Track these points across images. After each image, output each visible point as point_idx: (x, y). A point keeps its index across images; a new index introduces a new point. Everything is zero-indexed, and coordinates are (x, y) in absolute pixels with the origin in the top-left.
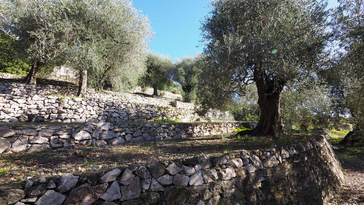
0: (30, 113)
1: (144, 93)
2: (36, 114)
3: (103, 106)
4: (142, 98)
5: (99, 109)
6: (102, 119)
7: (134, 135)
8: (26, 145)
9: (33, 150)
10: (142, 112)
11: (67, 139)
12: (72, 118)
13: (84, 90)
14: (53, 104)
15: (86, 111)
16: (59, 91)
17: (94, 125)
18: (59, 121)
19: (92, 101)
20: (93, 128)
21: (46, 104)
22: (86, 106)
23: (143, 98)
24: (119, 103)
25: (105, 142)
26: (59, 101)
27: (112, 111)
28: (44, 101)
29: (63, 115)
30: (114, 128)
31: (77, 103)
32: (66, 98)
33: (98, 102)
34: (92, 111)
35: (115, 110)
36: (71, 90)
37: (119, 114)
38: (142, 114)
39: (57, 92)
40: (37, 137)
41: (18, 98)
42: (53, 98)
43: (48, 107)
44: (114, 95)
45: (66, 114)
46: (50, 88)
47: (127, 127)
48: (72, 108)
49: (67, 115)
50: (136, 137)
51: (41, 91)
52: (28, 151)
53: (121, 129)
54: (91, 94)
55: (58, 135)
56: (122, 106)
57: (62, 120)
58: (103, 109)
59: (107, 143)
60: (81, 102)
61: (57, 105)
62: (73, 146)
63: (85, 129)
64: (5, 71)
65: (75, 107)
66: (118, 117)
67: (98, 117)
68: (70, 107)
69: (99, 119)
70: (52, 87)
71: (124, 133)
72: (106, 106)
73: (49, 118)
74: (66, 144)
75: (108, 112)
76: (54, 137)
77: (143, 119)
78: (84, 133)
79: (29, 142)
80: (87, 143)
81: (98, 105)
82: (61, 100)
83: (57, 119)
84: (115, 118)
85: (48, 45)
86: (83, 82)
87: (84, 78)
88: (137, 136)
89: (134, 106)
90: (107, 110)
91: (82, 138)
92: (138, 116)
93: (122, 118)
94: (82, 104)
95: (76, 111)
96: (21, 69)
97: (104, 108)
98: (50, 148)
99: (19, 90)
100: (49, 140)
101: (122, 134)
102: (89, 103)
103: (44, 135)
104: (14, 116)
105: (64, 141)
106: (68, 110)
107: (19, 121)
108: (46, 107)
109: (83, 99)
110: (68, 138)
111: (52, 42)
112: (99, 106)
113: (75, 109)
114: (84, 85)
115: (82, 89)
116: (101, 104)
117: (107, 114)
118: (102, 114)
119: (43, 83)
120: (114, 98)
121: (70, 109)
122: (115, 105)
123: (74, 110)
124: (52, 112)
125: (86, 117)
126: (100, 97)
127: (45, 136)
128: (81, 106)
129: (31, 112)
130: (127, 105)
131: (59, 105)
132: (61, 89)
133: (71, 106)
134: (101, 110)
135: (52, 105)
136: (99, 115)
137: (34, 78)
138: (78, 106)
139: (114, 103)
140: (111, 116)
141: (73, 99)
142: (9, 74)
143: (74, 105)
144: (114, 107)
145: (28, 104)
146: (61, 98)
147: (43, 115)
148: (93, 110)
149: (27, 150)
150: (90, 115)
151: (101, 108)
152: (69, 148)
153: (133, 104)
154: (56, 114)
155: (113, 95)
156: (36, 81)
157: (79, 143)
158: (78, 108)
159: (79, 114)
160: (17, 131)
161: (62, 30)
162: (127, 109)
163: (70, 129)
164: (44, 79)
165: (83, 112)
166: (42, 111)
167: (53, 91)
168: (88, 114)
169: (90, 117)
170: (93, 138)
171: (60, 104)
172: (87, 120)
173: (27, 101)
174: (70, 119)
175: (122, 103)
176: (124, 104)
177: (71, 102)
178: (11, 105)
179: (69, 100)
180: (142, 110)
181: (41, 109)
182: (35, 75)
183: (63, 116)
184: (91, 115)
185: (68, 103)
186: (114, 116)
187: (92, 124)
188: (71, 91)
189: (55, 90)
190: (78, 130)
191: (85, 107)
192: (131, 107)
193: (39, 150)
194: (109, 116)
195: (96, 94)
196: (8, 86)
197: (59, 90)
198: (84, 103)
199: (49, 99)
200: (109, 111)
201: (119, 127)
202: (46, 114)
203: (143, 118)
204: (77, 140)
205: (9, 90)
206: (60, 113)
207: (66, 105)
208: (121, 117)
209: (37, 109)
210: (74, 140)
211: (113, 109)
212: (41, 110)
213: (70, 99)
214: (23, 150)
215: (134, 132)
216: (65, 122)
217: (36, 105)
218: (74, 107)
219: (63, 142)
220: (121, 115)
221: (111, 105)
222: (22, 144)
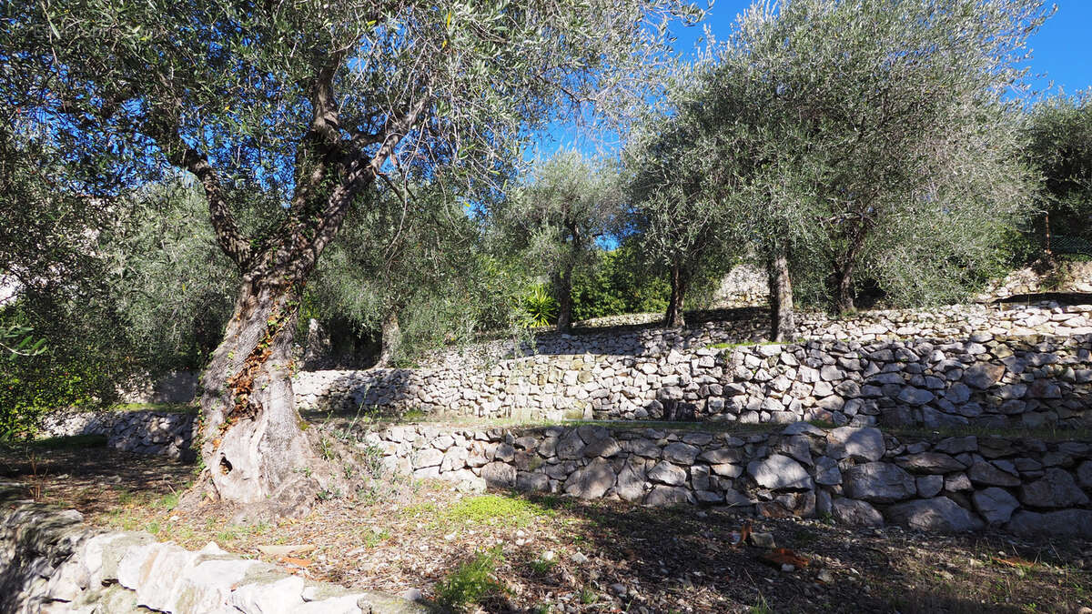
0: (668, 397)
1: (1059, 290)
2: (679, 400)
3: (856, 366)
4: (1047, 313)
5: (841, 377)
6: (858, 413)
7: (1029, 497)
8: (643, 483)
9: (657, 500)
10: (1060, 376)
11: (732, 479)
12: (762, 410)
13: (787, 320)
14: (710, 371)
15: (797, 384)
16: (729, 335)
17: (814, 436)
18: (731, 417)
19: (811, 349)
20: (812, 446)
21: (697, 371)
22: (797, 368)
23: (1053, 313)
24: (920, 347)
25: (875, 511)
26: (723, 361)
27: (897, 378)
28: (690, 363)
29: (736, 399)
30: (906, 452)
31: (768, 362)
32: (737, 350)
33: (836, 349)
34: (819, 384)
35: (908, 376)
36: (758, 325)
37: (933, 390)
38: (1063, 388)
39: (726, 336)
40: (660, 465)
41: (643, 363)
42: (709, 354)
43: (700, 380)
44: (901, 319)
45: (744, 398)
46: (709, 330)
47: (977, 452)
48: (756, 378)
49: (748, 400)
50: (1049, 509)
51: (694, 339)
52: (649, 500)
53: (942, 461)
54: (816, 328)
55: (709, 463)
56: (940, 356)
57: (736, 414)
58: (856, 376)
59: (885, 518)
60: (779, 356)
61: (719, 372)
62: (754, 504)
63: (784, 449)
64: (641, 310)
65: (765, 373)
66: (929, 404)
67: (843, 407)
68: (751, 375)
69: (846, 411)
70: (713, 327)
71: (962, 482)
72: (865, 361)
73: (705, 410)
74: (732, 497)
75: (876, 384)
76: (699, 468)
77: (1081, 414)
78: (786, 465)
79: (646, 474)
80: (800, 503)
81: (835, 361)
82: (725, 355)
83: (725, 411)
84: (913, 407)
85: (674, 220)
86: (781, 296)
87: (782, 284)
88: (1052, 504)
89: (1006, 354)
90: (872, 380)
91: (781, 481)
92: (1042, 400)
93: (952, 409)
94: (784, 364)
95: (769, 388)
96: (662, 299)
97: (861, 373)
98: (694, 501)
99: (655, 343)
100: (689, 477)
101: (952, 486)
102: (803, 358)
103: (675, 460)
104: (641, 406)
105: (727, 485)
106: (748, 384)
107: (651, 415)
108: (696, 379)
109: (785, 347)
110: (736, 476)
111: (680, 208)
112: (839, 365)
113: (765, 382)
114: (787, 304)
115: (781, 318)
116: (847, 356)
117: (879, 393)
118: (855, 394)
119: (696, 321)
120: (900, 331)
121: (753, 381)
122: (903, 358)
123: (763, 385)
124: (712, 394)
125: (804, 407)
126: (846, 336)
127: (676, 463)
128: (781, 368)
129: (668, 393)
130: (965, 352)
131: (724, 373)
132: (733, 328)
133: (754, 371)
134: (849, 378)
135: (708, 373)
136: (846, 399)
137: (679, 311)
138: (773, 371)
139: (896, 349)
140: (898, 402)
141: (754, 351)
142: (645, 315)
143: (760, 367)
144: (903, 365)
145: (662, 376)
146: (726, 351)
147: (694, 402)
148: (823, 380)
149: (645, 499)
150: (813, 400)
151: (849, 370)
152: (743, 510)
153: (994, 344)
154: (720, 396)
155: (896, 322)
156: (685, 319)
157: (771, 498)
158: (775, 377)
159: (780, 395)
160: (625, 444)
161: (697, 168)
162: (965, 366)
163: (738, 447)
164: (703, 311)
165: (790, 389)
166: (690, 391)
167: (717, 335)
168: (806, 394)
169: (814, 406)
170: (819, 486)
171: (724, 367)
172: (807, 417)
173: (659, 366)
174: (757, 411)
175: (936, 345)
176: (945, 347)
177: (754, 361)
178: (634, 378)
179: (745, 354)
180: (1061, 368)
181: (687, 385)
182: (680, 305)
183: (738, 401)
184: (818, 398)
185: (744, 364)
186: (911, 399)
187: (807, 433)
188: (759, 329)
189: (721, 333)
190: (762, 451)
191: (793, 371)
192: (989, 357)
193: (669, 504)
194: (887, 398)
195: (833, 328)
196: (638, 340)
197: (729, 331)
198: (787, 358)
199: (700, 356)
200: (883, 379)
201: (931, 450)
202: (700, 398)
203: (1079, 410)
204: (763, 487)
205: (640, 346)
206: (729, 393)
207: (741, 371)
208: (943, 403)
209: (678, 385)
210: (756, 484)
211: (898, 372)
212: (688, 389)
213: (749, 351)
214: (639, 497)
215: (1026, 480)
216: (744, 420)
217: (677, 376)
218: (762, 375)
219: (725, 488)
220: (940, 397)
221: (886, 358)
222: (635, 480)
